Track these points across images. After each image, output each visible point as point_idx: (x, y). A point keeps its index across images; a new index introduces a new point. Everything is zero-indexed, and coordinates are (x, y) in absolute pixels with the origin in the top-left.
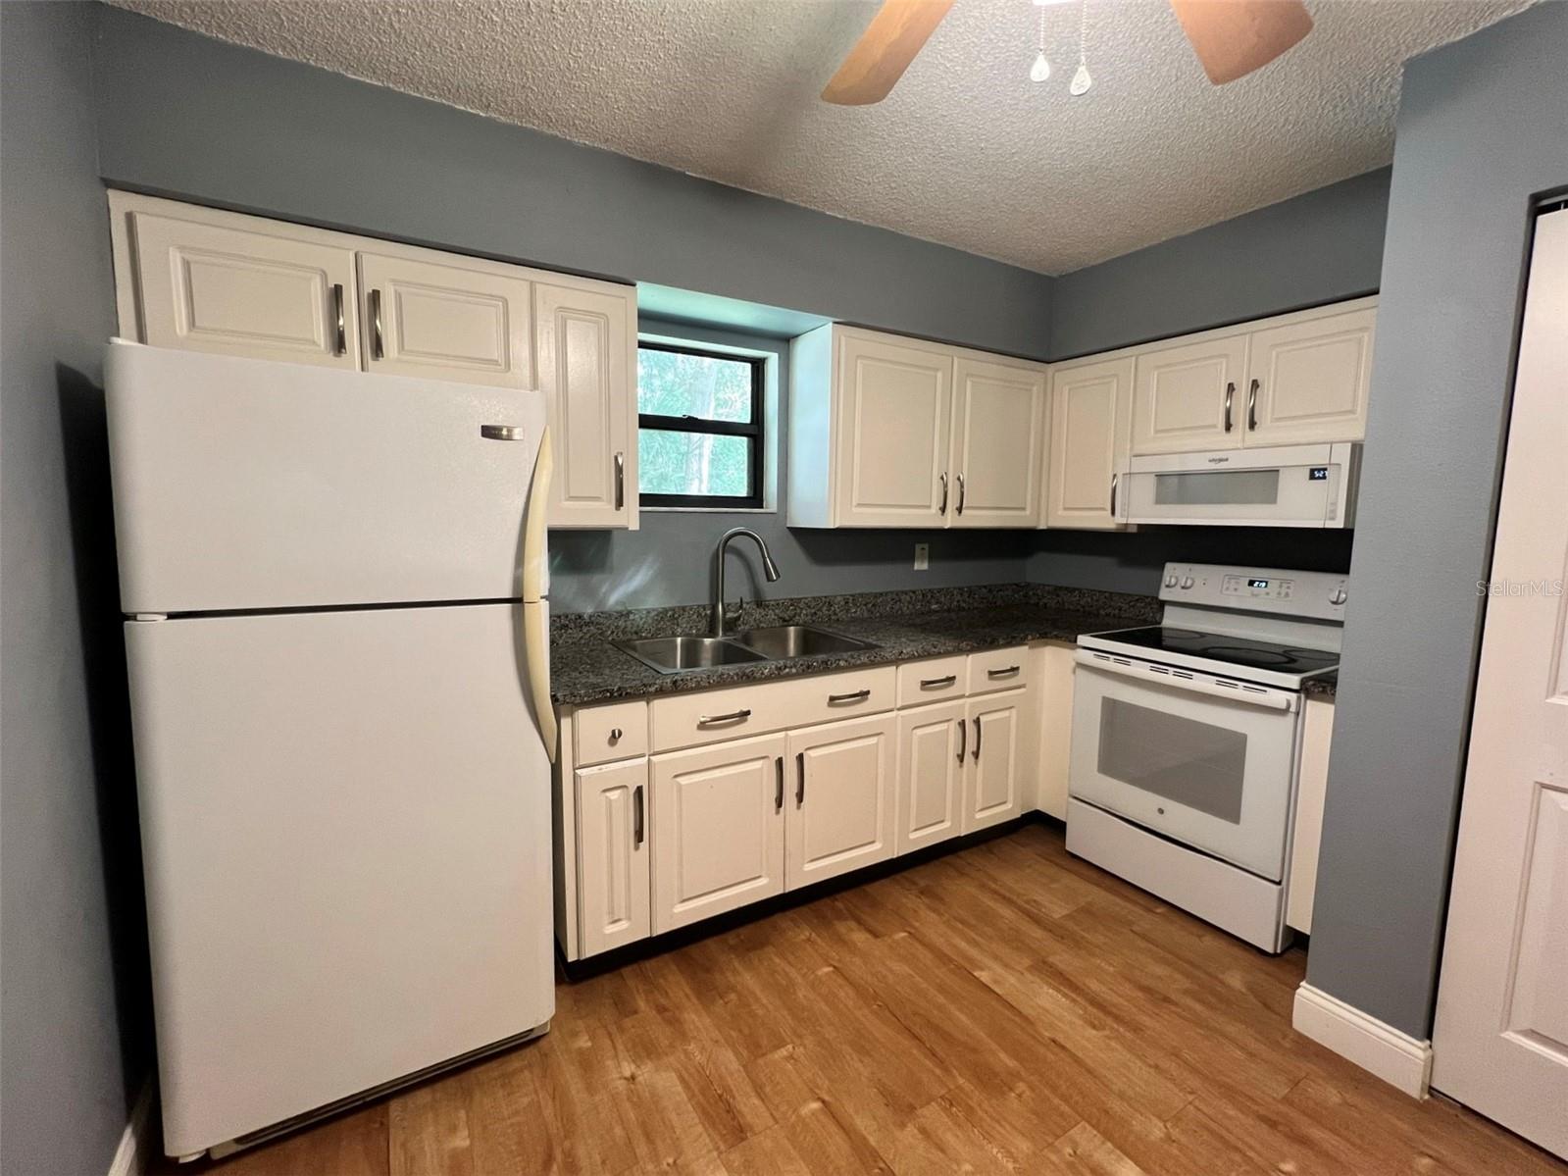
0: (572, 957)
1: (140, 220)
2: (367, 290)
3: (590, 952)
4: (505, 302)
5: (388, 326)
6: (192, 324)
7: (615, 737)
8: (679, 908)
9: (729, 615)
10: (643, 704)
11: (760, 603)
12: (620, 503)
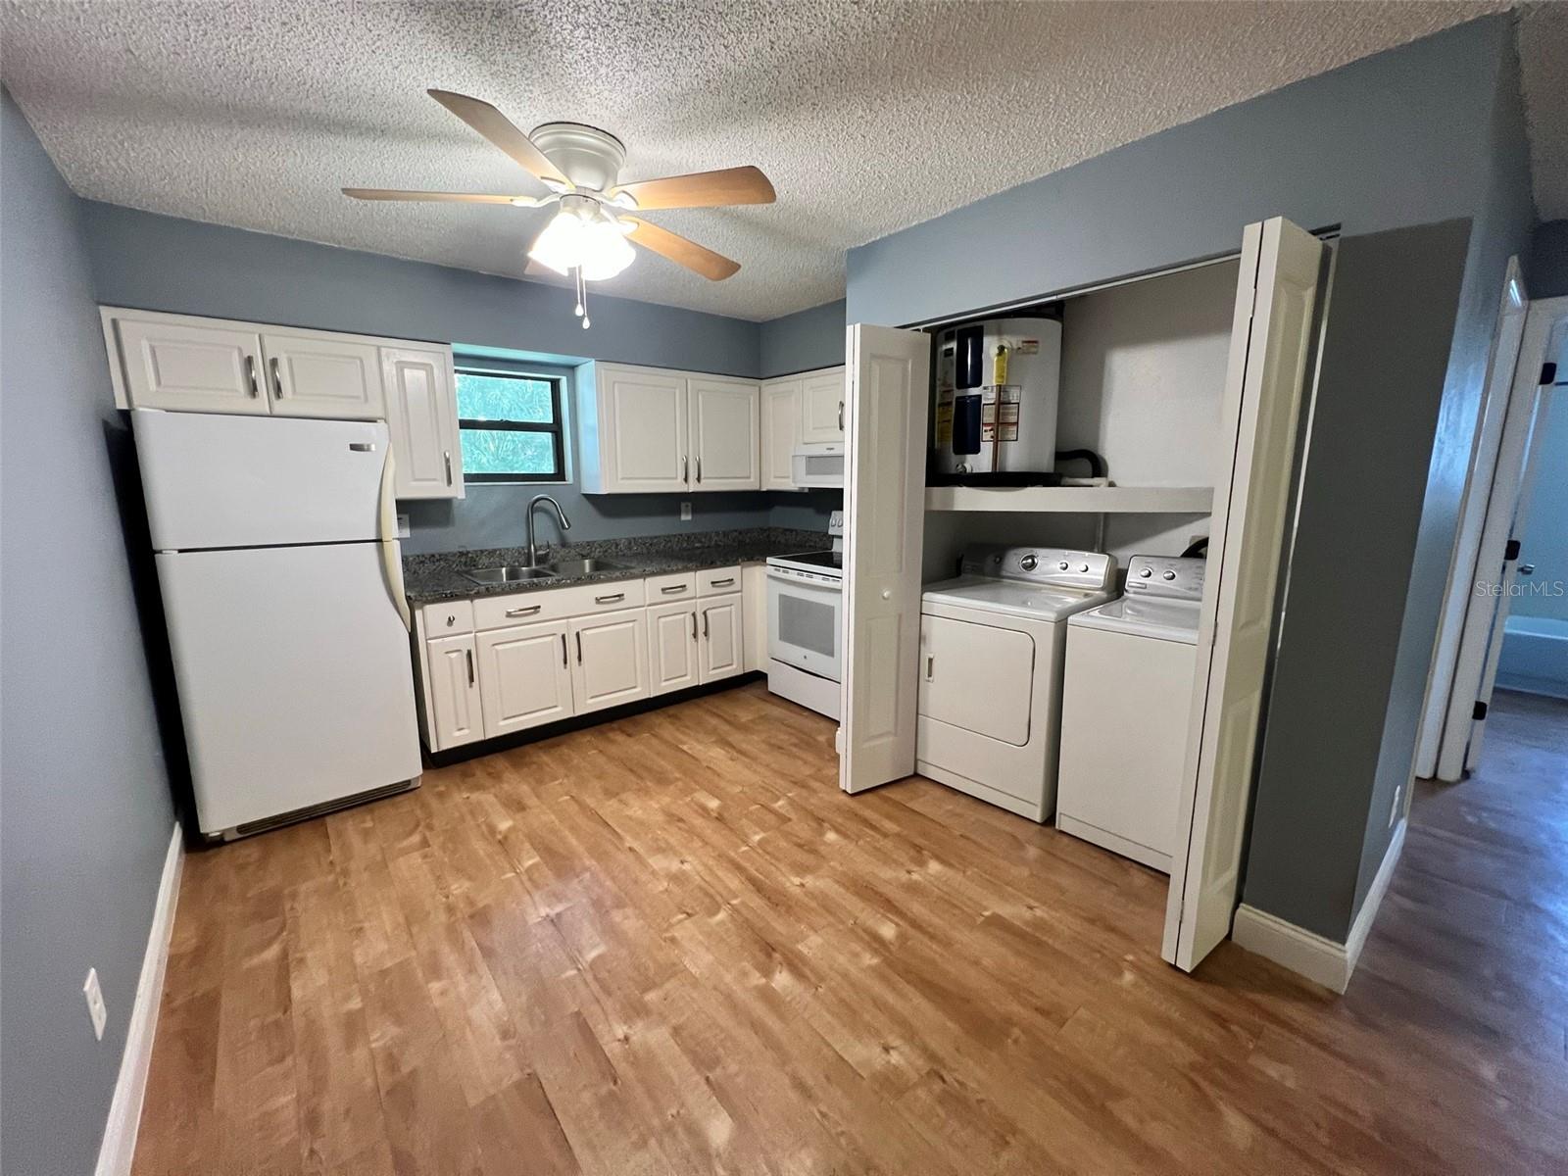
0: (434, 750)
1: (122, 325)
2: (269, 357)
3: (446, 745)
4: (362, 361)
5: (283, 374)
6: (159, 383)
7: (450, 622)
8: (502, 723)
9: (540, 552)
10: (468, 602)
11: (564, 544)
12: (449, 482)
